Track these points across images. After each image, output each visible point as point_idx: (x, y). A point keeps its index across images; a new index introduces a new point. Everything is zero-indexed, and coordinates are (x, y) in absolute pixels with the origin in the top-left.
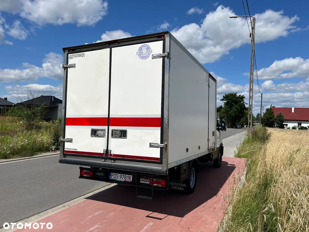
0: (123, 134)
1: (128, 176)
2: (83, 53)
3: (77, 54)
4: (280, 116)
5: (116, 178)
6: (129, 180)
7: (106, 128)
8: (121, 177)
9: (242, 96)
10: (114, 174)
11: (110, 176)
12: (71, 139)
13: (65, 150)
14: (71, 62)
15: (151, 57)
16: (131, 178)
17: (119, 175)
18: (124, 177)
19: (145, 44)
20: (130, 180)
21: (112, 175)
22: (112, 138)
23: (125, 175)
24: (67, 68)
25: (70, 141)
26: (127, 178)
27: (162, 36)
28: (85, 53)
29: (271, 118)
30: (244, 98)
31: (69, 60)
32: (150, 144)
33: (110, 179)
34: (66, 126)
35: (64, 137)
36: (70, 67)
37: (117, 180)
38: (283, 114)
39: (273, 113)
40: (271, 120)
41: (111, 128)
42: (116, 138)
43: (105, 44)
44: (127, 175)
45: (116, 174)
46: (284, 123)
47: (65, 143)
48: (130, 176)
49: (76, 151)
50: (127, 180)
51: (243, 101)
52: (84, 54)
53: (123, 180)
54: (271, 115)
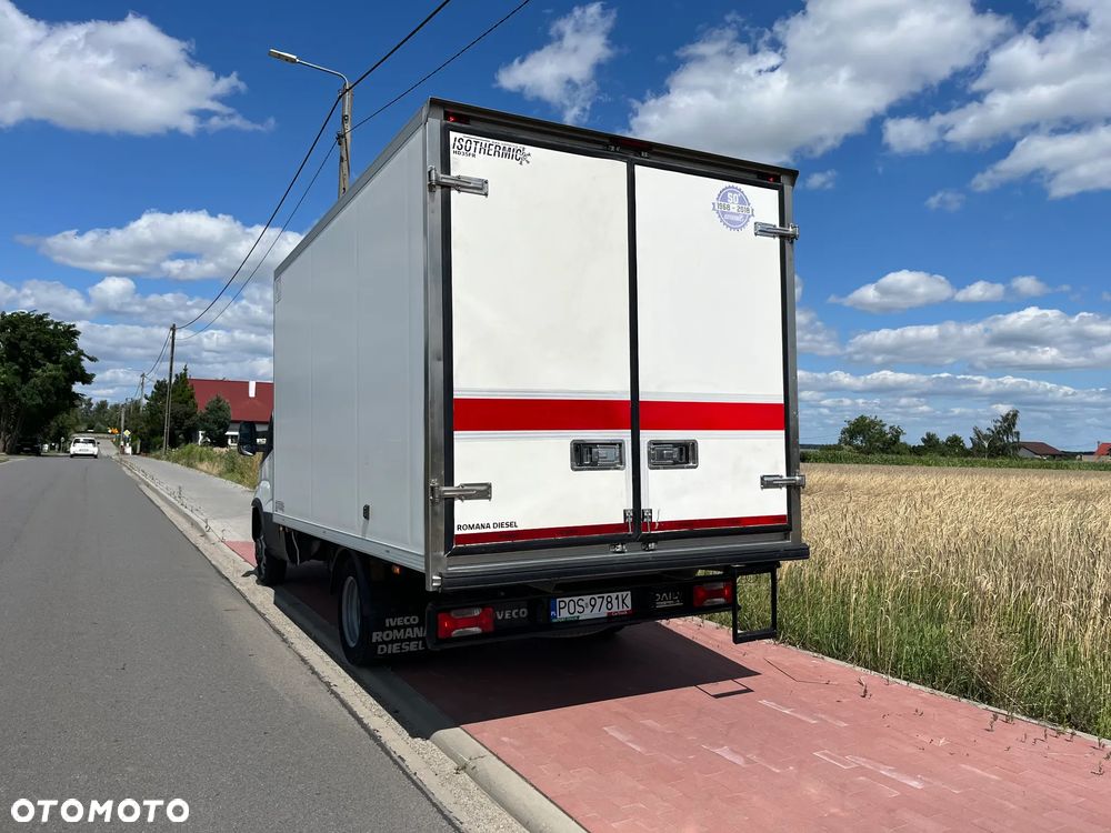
0: (685, 455)
1: (617, 598)
2: (519, 146)
3: (491, 141)
4: (218, 408)
5: (576, 614)
6: (621, 609)
7: (625, 435)
8: (594, 606)
9: (70, 327)
10: (567, 600)
11: (552, 613)
12: (485, 484)
13: (457, 532)
14: (462, 166)
15: (750, 228)
16: (628, 601)
17: (587, 598)
18: (605, 601)
19: (736, 185)
20: (625, 608)
21: (562, 605)
22: (651, 468)
23: (606, 595)
24: (447, 188)
25: (484, 492)
26: (615, 602)
27: (770, 176)
28: (529, 149)
29: (188, 415)
30: (76, 334)
31: (453, 156)
32: (762, 478)
33: (555, 620)
34: (455, 432)
35: (449, 480)
36: (459, 188)
37: (582, 617)
38: (226, 401)
39: (192, 397)
40: (188, 423)
41: (647, 436)
42: (664, 468)
43: (607, 141)
44: (614, 595)
45: (576, 599)
46: (228, 433)
47: (457, 503)
48: (625, 593)
49: (514, 529)
50: (615, 609)
51: (75, 347)
52: (526, 152)
53: (604, 613)
54: (186, 403)
